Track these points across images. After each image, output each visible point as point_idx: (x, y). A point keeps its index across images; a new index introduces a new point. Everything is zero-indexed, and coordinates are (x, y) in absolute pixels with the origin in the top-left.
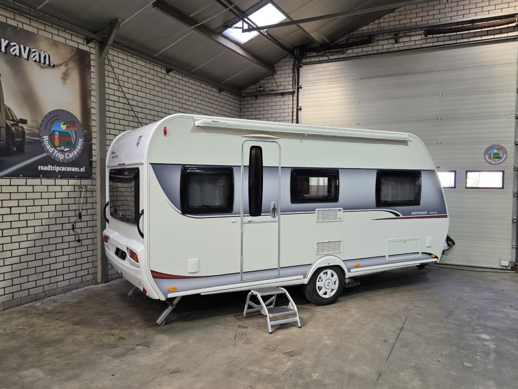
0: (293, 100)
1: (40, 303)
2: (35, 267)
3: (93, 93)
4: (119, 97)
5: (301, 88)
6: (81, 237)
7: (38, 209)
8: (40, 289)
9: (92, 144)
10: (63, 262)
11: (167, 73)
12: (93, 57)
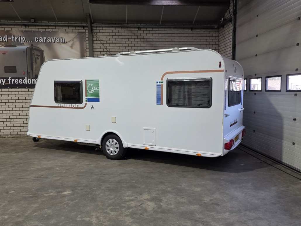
3: (87, 50)
11: (139, 29)
12: (87, 33)
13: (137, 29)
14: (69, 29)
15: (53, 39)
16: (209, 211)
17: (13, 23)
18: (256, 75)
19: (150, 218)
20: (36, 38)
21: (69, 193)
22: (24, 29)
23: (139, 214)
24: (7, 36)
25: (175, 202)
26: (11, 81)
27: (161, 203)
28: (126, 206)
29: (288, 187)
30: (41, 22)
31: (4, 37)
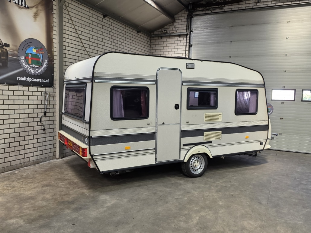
0: (186, 40)
1: (18, 171)
2: (15, 147)
3: (54, 28)
4: (72, 32)
5: (192, 32)
6: (46, 127)
7: (17, 107)
8: (18, 162)
9: (54, 64)
10: (34, 144)
11: (104, 18)
12: (55, 3)
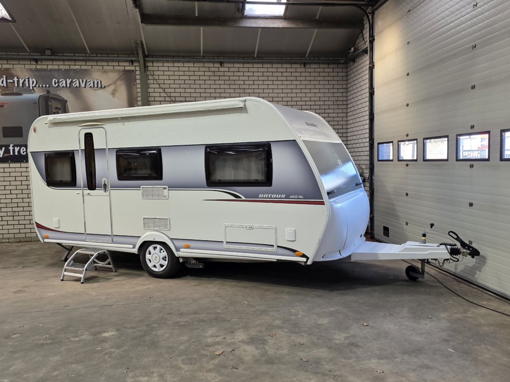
5: (375, 39)
11: (221, 66)
12: (138, 73)
13: (219, 66)
14: (108, 65)
15: (83, 81)
16: (345, 358)
17: (15, 57)
18: (407, 135)
19: (248, 373)
20: (54, 80)
21: (112, 335)
22: (34, 67)
23: (231, 368)
24: (6, 77)
25: (289, 343)
26: (14, 150)
27: (266, 347)
28: (208, 354)
29: (465, 313)
30: (62, 54)
31: (2, 79)
